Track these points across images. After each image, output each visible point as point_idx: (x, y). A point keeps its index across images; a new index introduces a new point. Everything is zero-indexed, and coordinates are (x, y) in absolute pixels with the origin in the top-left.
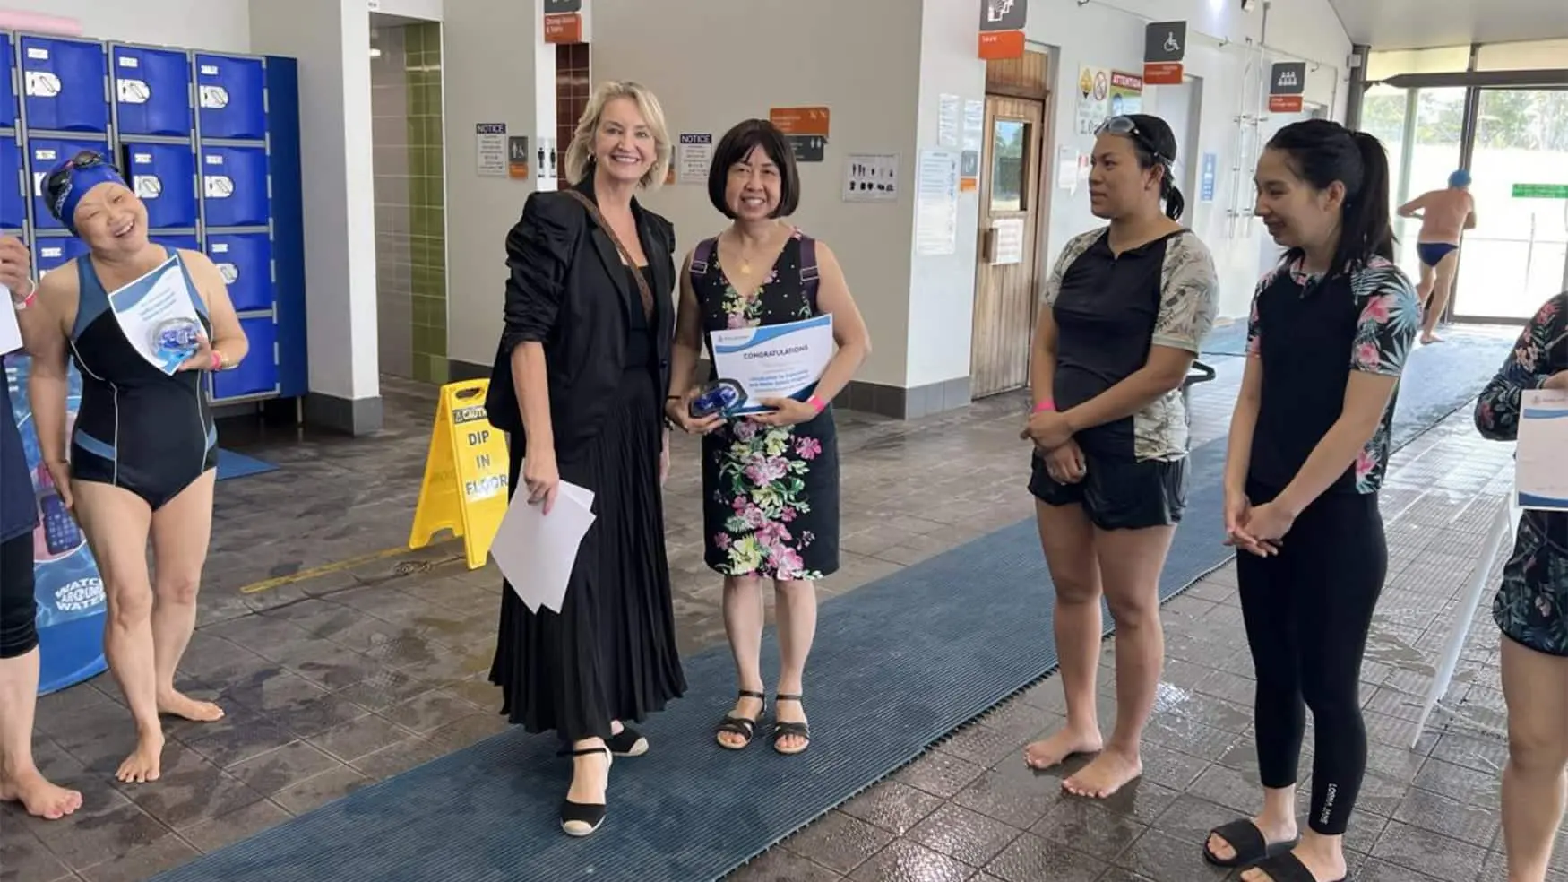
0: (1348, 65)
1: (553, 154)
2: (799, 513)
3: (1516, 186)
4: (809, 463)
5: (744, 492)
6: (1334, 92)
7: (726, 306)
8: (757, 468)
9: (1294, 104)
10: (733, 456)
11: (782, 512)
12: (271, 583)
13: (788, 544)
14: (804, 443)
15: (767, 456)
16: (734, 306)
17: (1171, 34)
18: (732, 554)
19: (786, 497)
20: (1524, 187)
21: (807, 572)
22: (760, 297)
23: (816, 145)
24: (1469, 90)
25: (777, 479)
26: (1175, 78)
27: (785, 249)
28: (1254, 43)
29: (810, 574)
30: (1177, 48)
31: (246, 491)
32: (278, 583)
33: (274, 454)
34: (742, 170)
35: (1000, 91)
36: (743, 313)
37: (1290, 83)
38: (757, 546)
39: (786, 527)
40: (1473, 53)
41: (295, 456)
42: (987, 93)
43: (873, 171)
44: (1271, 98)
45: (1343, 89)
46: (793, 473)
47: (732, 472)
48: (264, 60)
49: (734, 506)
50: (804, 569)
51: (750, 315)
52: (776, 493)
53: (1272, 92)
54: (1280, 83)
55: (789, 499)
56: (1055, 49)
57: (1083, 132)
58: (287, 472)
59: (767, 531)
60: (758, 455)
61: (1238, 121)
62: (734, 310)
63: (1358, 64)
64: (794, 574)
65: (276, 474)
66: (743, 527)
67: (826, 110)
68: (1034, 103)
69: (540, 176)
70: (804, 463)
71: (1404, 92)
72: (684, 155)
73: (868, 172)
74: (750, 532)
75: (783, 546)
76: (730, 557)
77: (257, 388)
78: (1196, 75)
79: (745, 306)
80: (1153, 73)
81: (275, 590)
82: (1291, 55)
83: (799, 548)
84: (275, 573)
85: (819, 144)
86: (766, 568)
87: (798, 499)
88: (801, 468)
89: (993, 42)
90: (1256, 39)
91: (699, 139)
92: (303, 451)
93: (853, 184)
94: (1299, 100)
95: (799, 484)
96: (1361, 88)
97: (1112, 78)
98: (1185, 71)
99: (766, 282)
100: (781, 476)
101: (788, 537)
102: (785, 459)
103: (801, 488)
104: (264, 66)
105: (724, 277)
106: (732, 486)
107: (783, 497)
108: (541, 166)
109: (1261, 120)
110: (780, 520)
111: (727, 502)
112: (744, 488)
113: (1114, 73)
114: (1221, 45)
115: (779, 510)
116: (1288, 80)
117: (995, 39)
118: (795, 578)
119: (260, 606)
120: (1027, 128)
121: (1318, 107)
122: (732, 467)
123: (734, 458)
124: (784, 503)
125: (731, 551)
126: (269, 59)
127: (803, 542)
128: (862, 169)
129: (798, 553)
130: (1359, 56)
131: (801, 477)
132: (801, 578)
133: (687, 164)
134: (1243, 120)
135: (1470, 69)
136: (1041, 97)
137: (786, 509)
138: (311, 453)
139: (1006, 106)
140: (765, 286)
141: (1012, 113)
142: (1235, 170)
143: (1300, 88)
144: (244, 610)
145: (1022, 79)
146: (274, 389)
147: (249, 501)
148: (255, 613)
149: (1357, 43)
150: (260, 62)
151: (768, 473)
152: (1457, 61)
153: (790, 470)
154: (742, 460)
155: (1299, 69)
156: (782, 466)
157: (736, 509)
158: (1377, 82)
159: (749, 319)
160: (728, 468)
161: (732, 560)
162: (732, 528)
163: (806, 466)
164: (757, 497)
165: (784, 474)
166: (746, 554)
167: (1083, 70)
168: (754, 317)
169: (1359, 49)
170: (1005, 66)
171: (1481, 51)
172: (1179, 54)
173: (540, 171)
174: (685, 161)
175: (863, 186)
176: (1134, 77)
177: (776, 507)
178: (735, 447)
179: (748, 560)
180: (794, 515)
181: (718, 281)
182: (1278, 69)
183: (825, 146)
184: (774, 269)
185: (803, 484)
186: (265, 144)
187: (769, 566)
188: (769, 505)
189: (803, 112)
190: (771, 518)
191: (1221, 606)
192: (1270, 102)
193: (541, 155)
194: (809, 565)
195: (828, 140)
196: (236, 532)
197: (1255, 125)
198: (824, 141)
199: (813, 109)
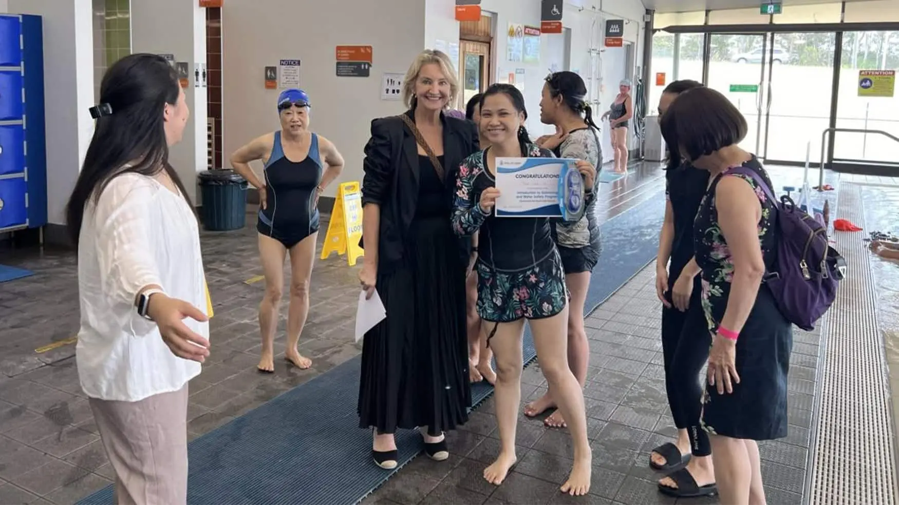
0: (644, 20)
1: (204, 73)
3: (731, 86)
6: (638, 35)
9: (618, 43)
12: (53, 346)
17: (555, 6)
20: (735, 86)
23: (365, 67)
24: (705, 35)
26: (558, 29)
28: (597, 10)
30: (559, 13)
31: (18, 289)
32: (59, 346)
33: (30, 264)
35: (467, 38)
37: (616, 31)
40: (707, 15)
41: (44, 265)
42: (461, 39)
43: (399, 83)
44: (606, 39)
45: (642, 33)
48: (21, 17)
53: (606, 36)
54: (611, 31)
56: (495, 14)
57: (510, 60)
58: (42, 276)
61: (590, 52)
63: (649, 20)
65: (35, 277)
67: (370, 48)
68: (485, 44)
69: (196, 86)
71: (673, 35)
72: (282, 72)
73: (396, 83)
77: (14, 222)
78: (567, 27)
80: (545, 27)
81: (55, 350)
82: (617, 16)
84: (54, 339)
85: (367, 67)
89: (463, 11)
90: (598, 7)
91: (292, 63)
92: (50, 261)
93: (387, 91)
94: (621, 40)
96: (651, 33)
97: (525, 30)
98: (563, 25)
104: (21, 21)
108: (197, 80)
109: (602, 51)
113: (526, 27)
114: (580, 10)
116: (614, 29)
117: (464, 10)
119: (49, 360)
120: (481, 58)
121: (629, 43)
126: (24, 16)
128: (392, 82)
130: (650, 16)
133: (285, 77)
134: (592, 51)
135: (706, 23)
136: (489, 41)
138: (55, 263)
139: (470, 47)
141: (473, 50)
142: (589, 79)
143: (621, 33)
144: (39, 363)
145: (478, 31)
146: (25, 223)
147: (22, 294)
148: (47, 365)
149: (648, 8)
150: (18, 18)
152: (698, 19)
155: (620, 23)
158: (659, 30)
167: (509, 26)
169: (649, 12)
170: (470, 24)
171: (711, 14)
172: (559, 17)
173: (196, 83)
174: (283, 76)
175: (394, 91)
176: (536, 29)
182: (609, 23)
183: (371, 69)
186: (21, 69)
189: (357, 49)
191: (610, 322)
192: (606, 41)
193: (197, 73)
195: (372, 65)
196: (20, 315)
197: (599, 54)
198: (370, 65)
199: (362, 47)
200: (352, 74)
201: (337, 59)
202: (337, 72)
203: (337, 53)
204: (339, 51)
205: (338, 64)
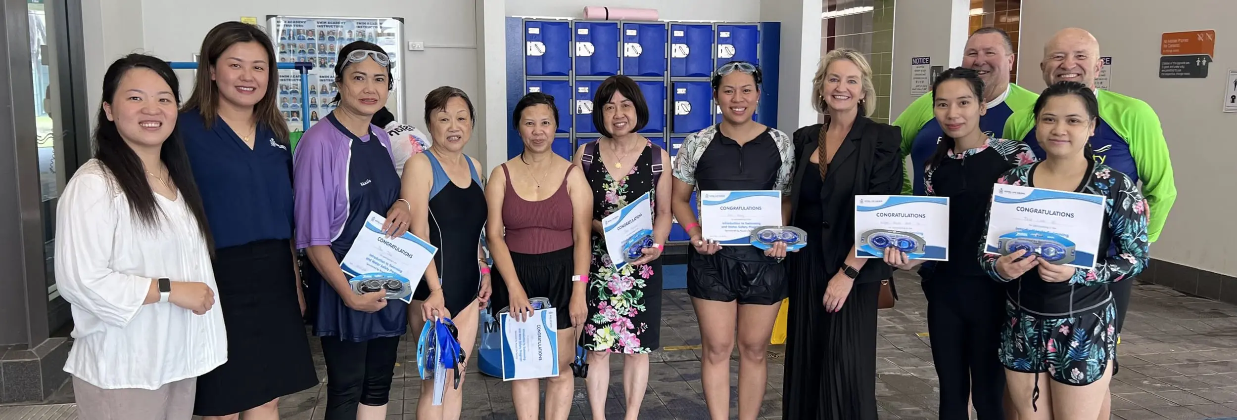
2: (639, 311)
4: (646, 281)
5: (606, 299)
7: (605, 186)
8: (615, 283)
10: (599, 276)
11: (629, 311)
13: (631, 331)
14: (644, 268)
15: (621, 276)
16: (610, 186)
18: (596, 338)
19: (631, 301)
21: (643, 348)
22: (627, 182)
23: (1201, 63)
25: (627, 291)
27: (643, 153)
29: (644, 350)
34: (610, 108)
36: (616, 191)
38: (612, 333)
39: (631, 321)
46: (637, 287)
47: (598, 286)
48: (759, 25)
49: (599, 307)
50: (641, 347)
51: (620, 193)
52: (626, 299)
55: (633, 303)
59: (619, 323)
60: (616, 275)
62: (610, 189)
64: (635, 350)
66: (603, 321)
67: (1212, 33)
70: (643, 281)
74: (608, 324)
75: (628, 332)
76: (594, 340)
79: (617, 187)
83: (638, 333)
85: (1204, 62)
86: (618, 346)
87: (639, 303)
88: (641, 283)
93: (1233, 98)
95: (640, 294)
99: (631, 173)
100: (629, 289)
101: (632, 327)
102: (632, 278)
103: (641, 296)
104: (759, 29)
105: (604, 168)
106: (598, 294)
107: (630, 302)
110: (627, 316)
111: (594, 305)
112: (606, 296)
115: (627, 310)
118: (635, 352)
122: (598, 283)
123: (600, 277)
124: (630, 305)
125: (595, 335)
126: (763, 24)
127: (641, 330)
129: (637, 337)
131: (642, 290)
132: (638, 352)
137: (631, 310)
140: (630, 176)
150: (756, 27)
151: (622, 286)
153: (635, 285)
154: (605, 278)
156: (630, 282)
157: (600, 309)
159: (619, 195)
160: (596, 284)
161: (595, 341)
162: (596, 321)
163: (644, 283)
164: (614, 301)
165: (631, 287)
166: (605, 338)
168: (622, 194)
177: (625, 308)
178: (602, 270)
179: (606, 341)
180: (636, 313)
181: (601, 170)
183: (1210, 65)
184: (635, 166)
185: (642, 294)
187: (619, 345)
188: (621, 307)
189: (1192, 36)
190: (622, 315)
194: (643, 345)
195: (1213, 60)
198: (1209, 60)
199: (1200, 32)
200: (1182, 74)
201: (1162, 53)
202: (1161, 72)
203: (1163, 43)
204: (1165, 42)
205: (1163, 60)
